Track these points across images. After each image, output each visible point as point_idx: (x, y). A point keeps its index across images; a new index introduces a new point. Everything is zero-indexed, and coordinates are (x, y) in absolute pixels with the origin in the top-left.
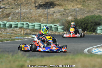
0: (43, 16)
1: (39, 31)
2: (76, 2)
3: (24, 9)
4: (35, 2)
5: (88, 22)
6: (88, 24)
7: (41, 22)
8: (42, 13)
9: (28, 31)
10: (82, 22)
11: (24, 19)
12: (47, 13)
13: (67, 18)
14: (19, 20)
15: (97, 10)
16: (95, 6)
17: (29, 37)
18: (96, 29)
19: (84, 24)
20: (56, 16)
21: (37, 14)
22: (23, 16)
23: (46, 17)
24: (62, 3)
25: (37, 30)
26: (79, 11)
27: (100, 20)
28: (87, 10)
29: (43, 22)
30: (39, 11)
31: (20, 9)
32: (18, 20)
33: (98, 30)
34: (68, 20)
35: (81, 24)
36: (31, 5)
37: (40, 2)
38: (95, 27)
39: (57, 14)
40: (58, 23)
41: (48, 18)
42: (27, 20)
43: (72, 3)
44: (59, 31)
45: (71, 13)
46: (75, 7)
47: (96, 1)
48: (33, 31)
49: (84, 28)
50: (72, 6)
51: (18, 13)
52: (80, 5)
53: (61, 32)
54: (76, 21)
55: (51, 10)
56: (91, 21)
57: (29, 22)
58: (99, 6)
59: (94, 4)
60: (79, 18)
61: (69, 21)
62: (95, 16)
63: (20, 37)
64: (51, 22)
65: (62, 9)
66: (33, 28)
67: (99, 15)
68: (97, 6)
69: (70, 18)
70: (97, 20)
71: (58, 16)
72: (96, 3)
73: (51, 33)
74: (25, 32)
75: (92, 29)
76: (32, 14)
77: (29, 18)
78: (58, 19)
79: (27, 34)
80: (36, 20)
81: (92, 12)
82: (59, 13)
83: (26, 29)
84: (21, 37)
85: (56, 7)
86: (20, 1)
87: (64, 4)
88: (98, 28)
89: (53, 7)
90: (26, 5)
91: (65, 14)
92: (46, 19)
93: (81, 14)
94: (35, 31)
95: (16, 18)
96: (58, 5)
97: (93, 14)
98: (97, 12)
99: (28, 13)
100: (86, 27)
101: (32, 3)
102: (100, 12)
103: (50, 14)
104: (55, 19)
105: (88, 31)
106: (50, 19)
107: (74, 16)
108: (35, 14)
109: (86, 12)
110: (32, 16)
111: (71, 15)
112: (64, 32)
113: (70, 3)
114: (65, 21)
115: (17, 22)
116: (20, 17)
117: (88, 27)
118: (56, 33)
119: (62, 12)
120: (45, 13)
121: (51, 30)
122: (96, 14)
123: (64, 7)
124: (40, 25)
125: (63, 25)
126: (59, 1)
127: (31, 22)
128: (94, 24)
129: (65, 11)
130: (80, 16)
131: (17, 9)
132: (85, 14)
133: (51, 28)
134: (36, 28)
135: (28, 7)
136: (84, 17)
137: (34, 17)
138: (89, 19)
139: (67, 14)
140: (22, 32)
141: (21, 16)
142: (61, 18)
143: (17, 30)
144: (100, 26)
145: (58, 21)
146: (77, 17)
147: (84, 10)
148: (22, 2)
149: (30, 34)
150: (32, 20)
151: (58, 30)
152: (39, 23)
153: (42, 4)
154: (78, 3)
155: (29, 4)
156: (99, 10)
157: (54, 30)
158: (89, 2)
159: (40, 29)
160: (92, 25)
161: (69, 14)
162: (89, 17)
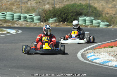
0: (15, 4)
1: (11, 22)
5: (68, 11)
6: (68, 14)
7: (13, 11)
8: (14, 1)
10: (62, 11)
13: (43, 7)
19: (64, 14)
20: (30, 5)
21: (9, 2)
23: (19, 5)
25: (9, 21)
27: (82, 10)
29: (15, 11)
33: (80, 21)
34: (45, 9)
35: (61, 13)
38: (76, 17)
40: (34, 13)
44: (35, 22)
45: (48, 1)
48: (4, 22)
49: (63, 18)
53: (37, 23)
54: (55, 10)
56: (72, 10)
61: (47, 10)
62: (75, 5)
64: (25, 11)
66: (5, 18)
67: (80, 4)
69: (47, 7)
70: (78, 9)
71: (34, 4)
73: (26, 24)
76: (2, 1)
78: (33, 8)
80: (7, 9)
88: (80, 18)
91: (41, 2)
92: (20, 7)
93: (60, 2)
94: (7, 22)
97: (73, 2)
100: (66, 17)
103: (24, 2)
104: (29, 8)
105: (68, 21)
106: (24, 8)
107: (52, 5)
108: (5, 1)
110: (3, 4)
111: (48, 3)
112: (40, 22)
114: (42, 11)
117: (68, 18)
118: (31, 24)
121: (25, 21)
122: (77, 2)
124: (13, 15)
125: (40, 16)
128: (76, 13)
130: (58, 5)
132: (64, 2)
133: (25, 19)
134: (7, 18)
136: (63, 6)
137: (4, 5)
138: (70, 8)
139: (43, 2)
142: (37, 6)
144: (82, 16)
145: (33, 10)
146: (55, 5)
150: (2, 9)
151: (33, 21)
152: (11, 12)
157: (29, 20)
159: (13, 19)
160: (73, 15)
161: (46, 2)
162: (70, 6)
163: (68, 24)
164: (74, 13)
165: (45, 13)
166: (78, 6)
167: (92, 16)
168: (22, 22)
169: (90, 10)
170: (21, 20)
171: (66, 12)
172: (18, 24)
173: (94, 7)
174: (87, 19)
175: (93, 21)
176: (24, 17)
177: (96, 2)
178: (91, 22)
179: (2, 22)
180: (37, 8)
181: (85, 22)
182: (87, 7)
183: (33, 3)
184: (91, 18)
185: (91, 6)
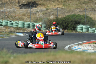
0: (26, 15)
1: (22, 29)
2: (58, 2)
3: (8, 8)
4: (19, 2)
5: (68, 20)
6: (69, 23)
7: (24, 21)
8: (25, 12)
9: (12, 29)
10: (63, 20)
11: (9, 18)
12: (31, 12)
13: (49, 17)
14: (4, 19)
15: (77, 10)
16: (76, 6)
17: (13, 35)
18: (76, 28)
19: (65, 23)
20: (38, 15)
21: (21, 13)
22: (7, 15)
23: (30, 15)
24: (44, 3)
25: (21, 28)
26: (60, 11)
27: (80, 19)
28: (68, 10)
29: (26, 21)
30: (22, 10)
31: (4, 9)
32: (2, 19)
33: (78, 29)
34: (50, 19)
35: (62, 22)
36: (15, 5)
37: (23, 2)
38: (75, 25)
39: (40, 13)
40: (41, 21)
41: (31, 17)
42: (11, 18)
43: (54, 3)
45: (52, 13)
46: (57, 7)
47: (76, 2)
48: (17, 29)
49: (65, 26)
50: (53, 6)
51: (3, 12)
52: (61, 5)
53: (43, 30)
54: (58, 19)
55: (34, 9)
56: (71, 20)
57: (13, 21)
58: (79, 6)
59: (75, 4)
60: (60, 17)
62: (75, 16)
63: (4, 35)
64: (34, 21)
65: (44, 8)
66: (17, 26)
67: (79, 14)
68: (77, 6)
69: (52, 17)
70: (77, 19)
72: (76, 3)
74: (9, 30)
75: (72, 27)
76: (16, 13)
77: (13, 17)
78: (40, 18)
79: (11, 32)
80: (19, 19)
81: (73, 11)
82: (42, 12)
83: (10, 27)
84: (6, 34)
85: (38, 6)
86: (5, 1)
87: (46, 4)
88: (78, 27)
89: (36, 7)
90: (11, 5)
91: (47, 13)
92: (30, 18)
93: (62, 14)
94: (19, 29)
95: (1, 17)
96: (40, 4)
97: (73, 13)
98: (77, 12)
99: (12, 13)
100: (67, 25)
101: (16, 2)
102: (80, 11)
103: (33, 13)
104: (37, 18)
105: (69, 29)
106: (33, 18)
107: (56, 16)
108: (18, 13)
109: (66, 11)
110: (16, 15)
111: (53, 14)
112: (46, 30)
113: (52, 3)
114: (48, 20)
115: (2, 20)
116: (4, 16)
117: (68, 26)
119: (45, 11)
120: (28, 12)
123: (46, 7)
124: (24, 23)
125: (45, 24)
126: (41, 1)
127: (15, 20)
129: (47, 10)
130: (61, 15)
131: (1, 8)
132: (66, 13)
133: (34, 26)
134: (19, 26)
135: (12, 7)
136: (65, 16)
137: (18, 16)
138: (70, 18)
139: (49, 14)
140: (7, 30)
141: (6, 14)
143: (1, 28)
144: (80, 25)
145: (40, 20)
146: (58, 16)
147: (65, 9)
148: (6, 2)
149: (14, 32)
150: (16, 19)
152: (23, 21)
153: (25, 3)
154: (60, 3)
155: (13, 3)
156: (79, 10)
158: (69, 2)
159: (24, 27)
160: (72, 24)
161: (51, 13)
162: (70, 16)
163: (68, 31)
164: (74, 22)
165: (49, 22)
166: (77, 17)
167: (88, 25)
168: (31, 29)
169: (86, 19)
170: (30, 27)
171: (67, 21)
172: (28, 31)
173: (90, 17)
174: (84, 27)
175: (88, 29)
176: (33, 25)
177: (92, 13)
178: (87, 29)
179: (15, 29)
180: (44, 18)
181: (83, 30)
182: (84, 18)
183: (41, 14)
184: (87, 26)
185: (87, 17)
